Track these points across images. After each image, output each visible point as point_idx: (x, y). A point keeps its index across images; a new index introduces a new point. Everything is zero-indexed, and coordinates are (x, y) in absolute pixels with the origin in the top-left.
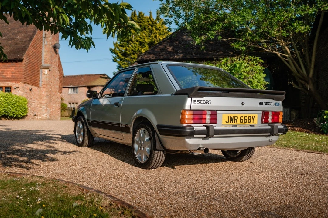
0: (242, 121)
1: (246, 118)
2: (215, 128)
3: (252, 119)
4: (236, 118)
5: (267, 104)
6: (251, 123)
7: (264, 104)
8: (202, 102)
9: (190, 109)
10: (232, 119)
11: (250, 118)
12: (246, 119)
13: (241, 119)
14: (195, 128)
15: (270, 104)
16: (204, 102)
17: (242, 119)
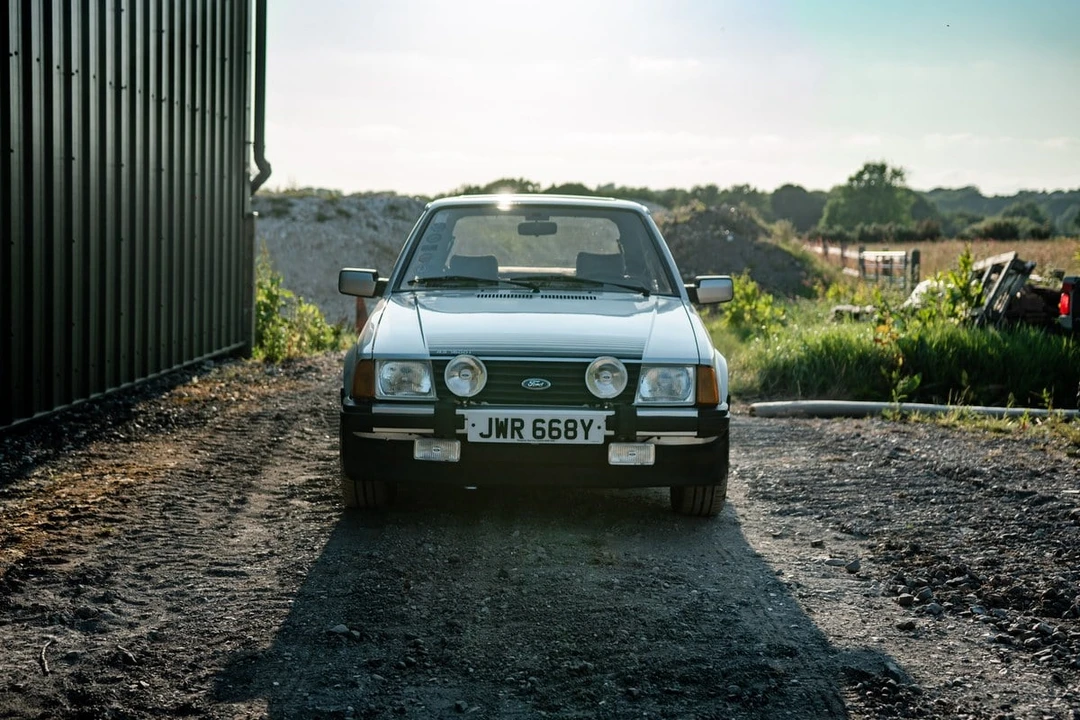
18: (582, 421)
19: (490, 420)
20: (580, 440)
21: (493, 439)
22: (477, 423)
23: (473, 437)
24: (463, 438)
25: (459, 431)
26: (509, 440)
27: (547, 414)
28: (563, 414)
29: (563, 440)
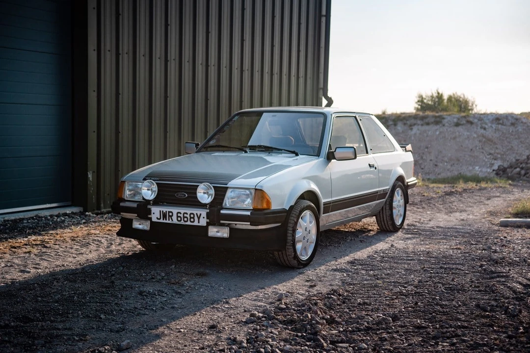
18: (197, 214)
19: (160, 211)
20: (196, 223)
21: (161, 221)
22: (156, 212)
23: (154, 219)
24: (150, 219)
25: (150, 216)
26: (167, 221)
27: (182, 210)
28: (189, 211)
29: (189, 223)
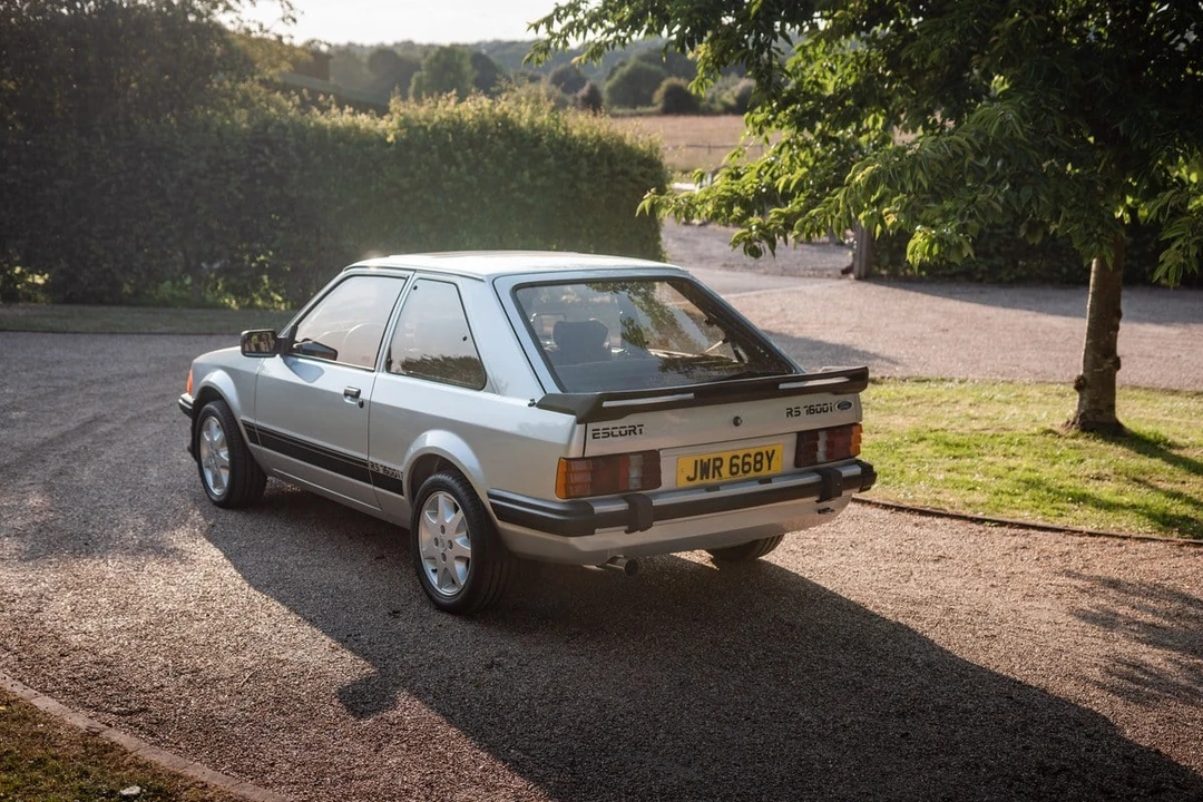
0: (734, 469)
1: (747, 459)
2: (656, 502)
3: (765, 461)
4: (718, 463)
5: (811, 410)
6: (765, 472)
7: (803, 411)
8: (616, 432)
9: (581, 456)
10: (704, 469)
11: (759, 458)
12: (749, 463)
13: (732, 466)
14: (598, 509)
15: (822, 410)
16: (623, 433)
17: (737, 465)
